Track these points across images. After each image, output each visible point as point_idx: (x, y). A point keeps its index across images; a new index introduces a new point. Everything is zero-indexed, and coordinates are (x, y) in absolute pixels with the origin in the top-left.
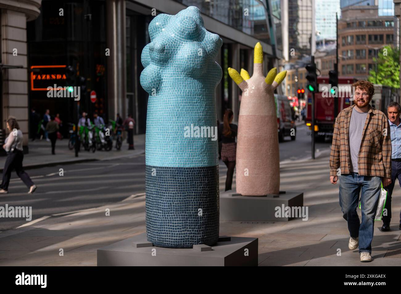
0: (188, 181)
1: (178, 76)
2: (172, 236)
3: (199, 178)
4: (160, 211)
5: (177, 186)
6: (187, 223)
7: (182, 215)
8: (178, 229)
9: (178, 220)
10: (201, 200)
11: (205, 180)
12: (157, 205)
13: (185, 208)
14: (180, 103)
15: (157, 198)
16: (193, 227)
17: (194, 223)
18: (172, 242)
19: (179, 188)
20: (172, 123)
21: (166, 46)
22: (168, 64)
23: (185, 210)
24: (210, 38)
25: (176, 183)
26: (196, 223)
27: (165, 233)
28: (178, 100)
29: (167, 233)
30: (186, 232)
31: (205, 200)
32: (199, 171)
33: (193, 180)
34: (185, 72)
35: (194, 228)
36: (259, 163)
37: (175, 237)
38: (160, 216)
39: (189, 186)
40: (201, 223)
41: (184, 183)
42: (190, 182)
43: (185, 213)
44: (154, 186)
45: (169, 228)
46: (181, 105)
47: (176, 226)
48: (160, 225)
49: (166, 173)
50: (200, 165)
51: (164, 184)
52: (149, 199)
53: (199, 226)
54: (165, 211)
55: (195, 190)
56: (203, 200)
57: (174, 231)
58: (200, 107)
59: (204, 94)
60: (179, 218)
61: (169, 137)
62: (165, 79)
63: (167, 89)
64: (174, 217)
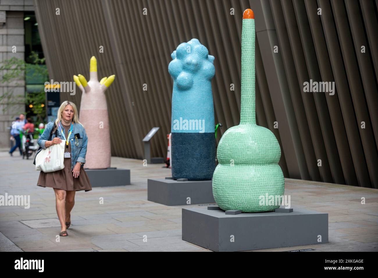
1: (202, 80)
2: (202, 173)
4: (194, 159)
5: (205, 143)
18: (202, 177)
19: (206, 145)
20: (200, 107)
22: (197, 73)
27: (198, 172)
30: (209, 171)
37: (204, 173)
39: (210, 143)
45: (201, 169)
46: (205, 97)
47: (204, 167)
48: (195, 168)
49: (198, 136)
54: (198, 159)
60: (206, 162)
61: (199, 115)
62: (195, 81)
63: (197, 87)
64: (203, 162)
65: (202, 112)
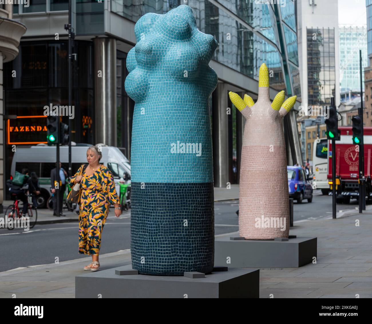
0: (178, 198)
1: (167, 80)
2: (160, 262)
3: (191, 195)
4: (146, 234)
5: (165, 204)
6: (177, 246)
7: (171, 238)
8: (167, 253)
9: (167, 244)
10: (193, 221)
11: (198, 198)
12: (143, 226)
13: (175, 229)
14: (169, 110)
15: (143, 219)
16: (184, 251)
17: (185, 247)
18: (160, 268)
19: (168, 207)
20: (160, 133)
21: (153, 47)
22: (156, 67)
23: (175, 232)
24: (203, 39)
25: (165, 201)
26: (188, 247)
27: (152, 258)
28: (167, 107)
29: (155, 259)
30: (175, 257)
31: (197, 221)
32: (191, 187)
33: (184, 198)
34: (175, 75)
35: (185, 253)
36: (265, 201)
37: (163, 262)
38: (147, 239)
39: (179, 204)
40: (193, 247)
41: (173, 201)
42: (181, 200)
43: (175, 235)
44: (140, 205)
45: (157, 253)
46: (170, 113)
47: (164, 250)
48: (147, 250)
49: (153, 189)
50: (193, 181)
51: (151, 202)
52: (134, 221)
53: (190, 250)
54: (152, 233)
55: (187, 209)
56: (195, 221)
57: (162, 256)
58: (192, 115)
59: (196, 100)
60: (169, 241)
61: (157, 149)
62: (152, 84)
63: (155, 95)
64: (162, 239)
65: (161, 144)
